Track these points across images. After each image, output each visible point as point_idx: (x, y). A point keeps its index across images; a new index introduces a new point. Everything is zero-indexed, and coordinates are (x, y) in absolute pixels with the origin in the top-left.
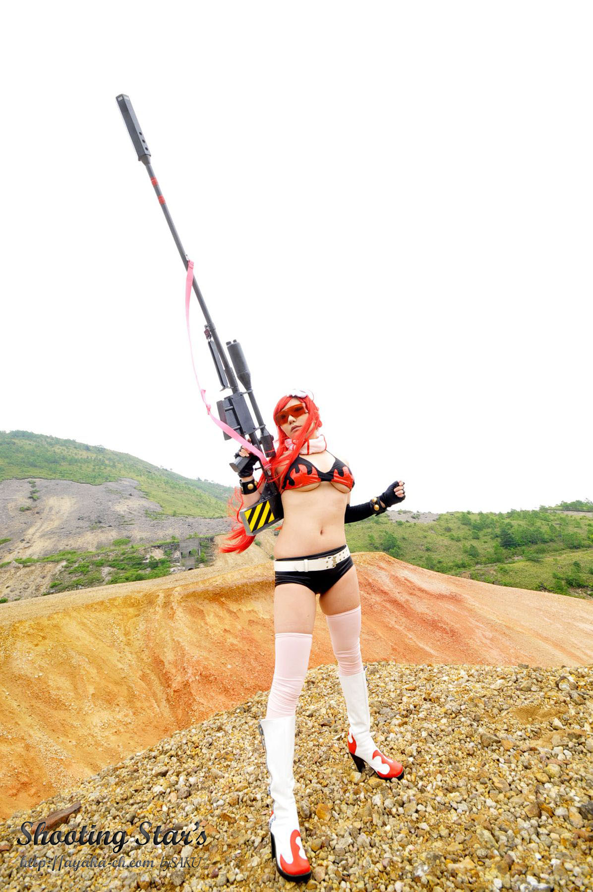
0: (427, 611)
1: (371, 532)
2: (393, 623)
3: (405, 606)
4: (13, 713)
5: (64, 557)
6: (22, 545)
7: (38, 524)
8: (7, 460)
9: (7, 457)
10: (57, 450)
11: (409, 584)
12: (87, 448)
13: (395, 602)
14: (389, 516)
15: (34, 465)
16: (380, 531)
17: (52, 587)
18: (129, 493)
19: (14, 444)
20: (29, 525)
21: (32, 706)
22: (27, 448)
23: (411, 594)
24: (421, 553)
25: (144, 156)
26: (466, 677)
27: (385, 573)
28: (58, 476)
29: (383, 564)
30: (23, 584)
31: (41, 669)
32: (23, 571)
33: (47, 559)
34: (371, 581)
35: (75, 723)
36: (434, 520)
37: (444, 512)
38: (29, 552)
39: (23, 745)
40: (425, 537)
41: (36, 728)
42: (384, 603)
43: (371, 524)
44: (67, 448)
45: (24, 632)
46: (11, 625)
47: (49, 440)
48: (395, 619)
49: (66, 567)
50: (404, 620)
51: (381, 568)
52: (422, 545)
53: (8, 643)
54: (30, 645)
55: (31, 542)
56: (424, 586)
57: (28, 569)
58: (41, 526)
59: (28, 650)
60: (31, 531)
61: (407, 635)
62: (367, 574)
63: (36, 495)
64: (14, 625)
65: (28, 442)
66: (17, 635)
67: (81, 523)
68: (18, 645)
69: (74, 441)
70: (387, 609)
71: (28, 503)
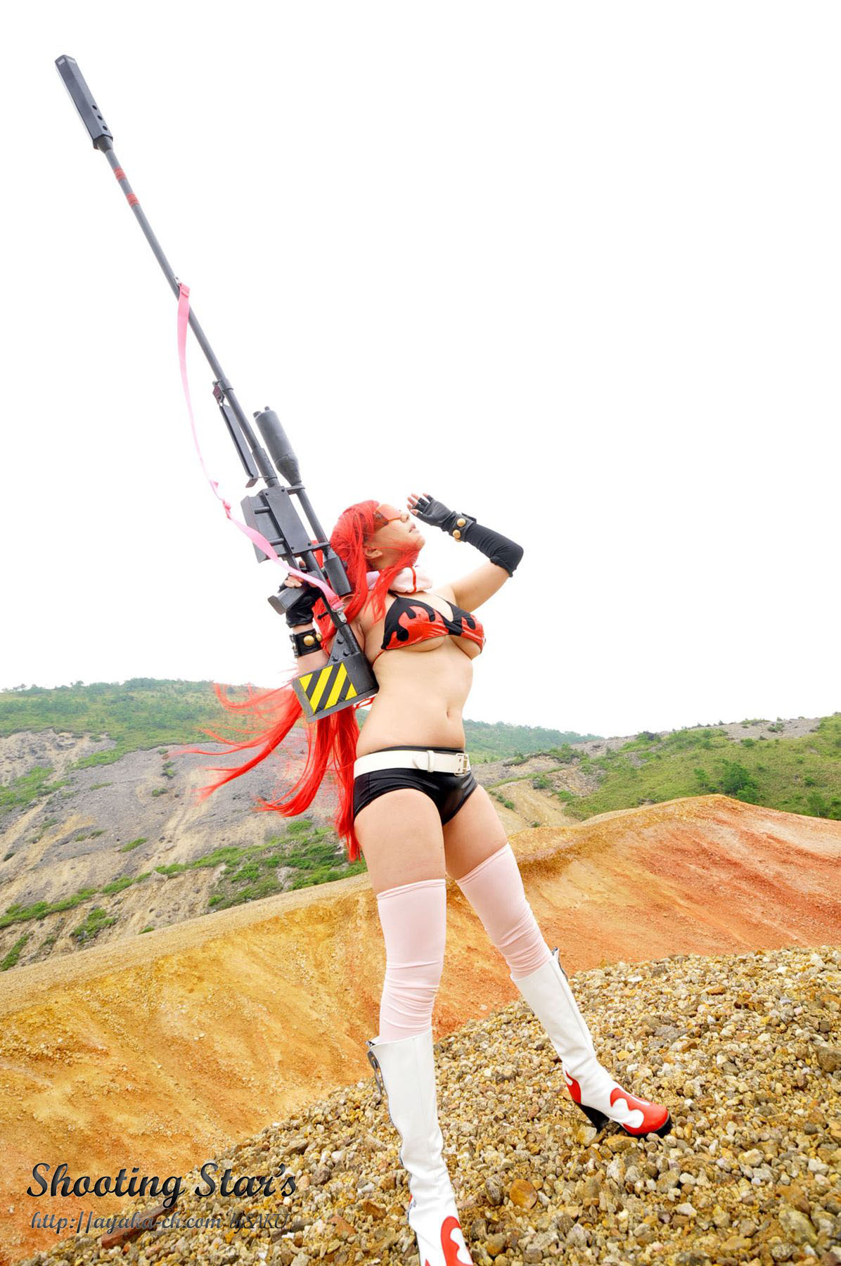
0: (820, 890)
1: (698, 763)
2: (758, 915)
3: (775, 883)
4: (170, 1097)
5: (221, 858)
6: (163, 846)
7: (180, 813)
8: (126, 724)
9: (125, 720)
10: (191, 700)
11: (778, 846)
12: (231, 690)
13: (756, 879)
14: (727, 733)
15: (162, 726)
16: (715, 761)
17: (211, 905)
18: (300, 750)
19: (132, 698)
20: (167, 815)
21: (196, 1084)
22: (150, 701)
23: (784, 862)
24: (797, 791)
25: (102, 141)
26: (821, 964)
27: (729, 829)
28: (196, 738)
29: (723, 815)
30: (172, 903)
31: (202, 1026)
32: (168, 885)
33: (199, 863)
34: (705, 845)
35: (260, 1109)
36: (812, 731)
37: (829, 714)
38: (173, 855)
39: (189, 1145)
40: (801, 762)
41: (205, 1117)
42: (735, 882)
43: (697, 751)
44: (204, 695)
45: (172, 971)
46: (152, 962)
47: (177, 686)
48: (760, 909)
49: (227, 873)
50: (777, 908)
51: (720, 822)
52: (797, 777)
53: (152, 990)
54: (182, 992)
55: (174, 840)
56: (807, 846)
57: (174, 881)
58: (184, 814)
59: (179, 999)
60: (171, 824)
61: (787, 936)
62: (697, 834)
63: (170, 770)
64: (157, 963)
65: (150, 694)
66: (162, 977)
67: (238, 804)
68: (166, 992)
69: (211, 683)
70: (744, 892)
71: (162, 783)
